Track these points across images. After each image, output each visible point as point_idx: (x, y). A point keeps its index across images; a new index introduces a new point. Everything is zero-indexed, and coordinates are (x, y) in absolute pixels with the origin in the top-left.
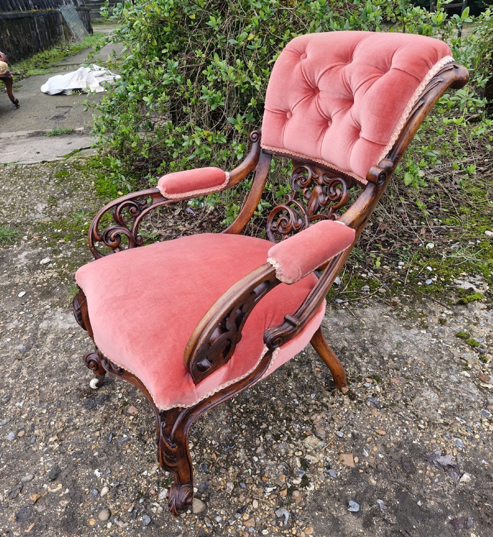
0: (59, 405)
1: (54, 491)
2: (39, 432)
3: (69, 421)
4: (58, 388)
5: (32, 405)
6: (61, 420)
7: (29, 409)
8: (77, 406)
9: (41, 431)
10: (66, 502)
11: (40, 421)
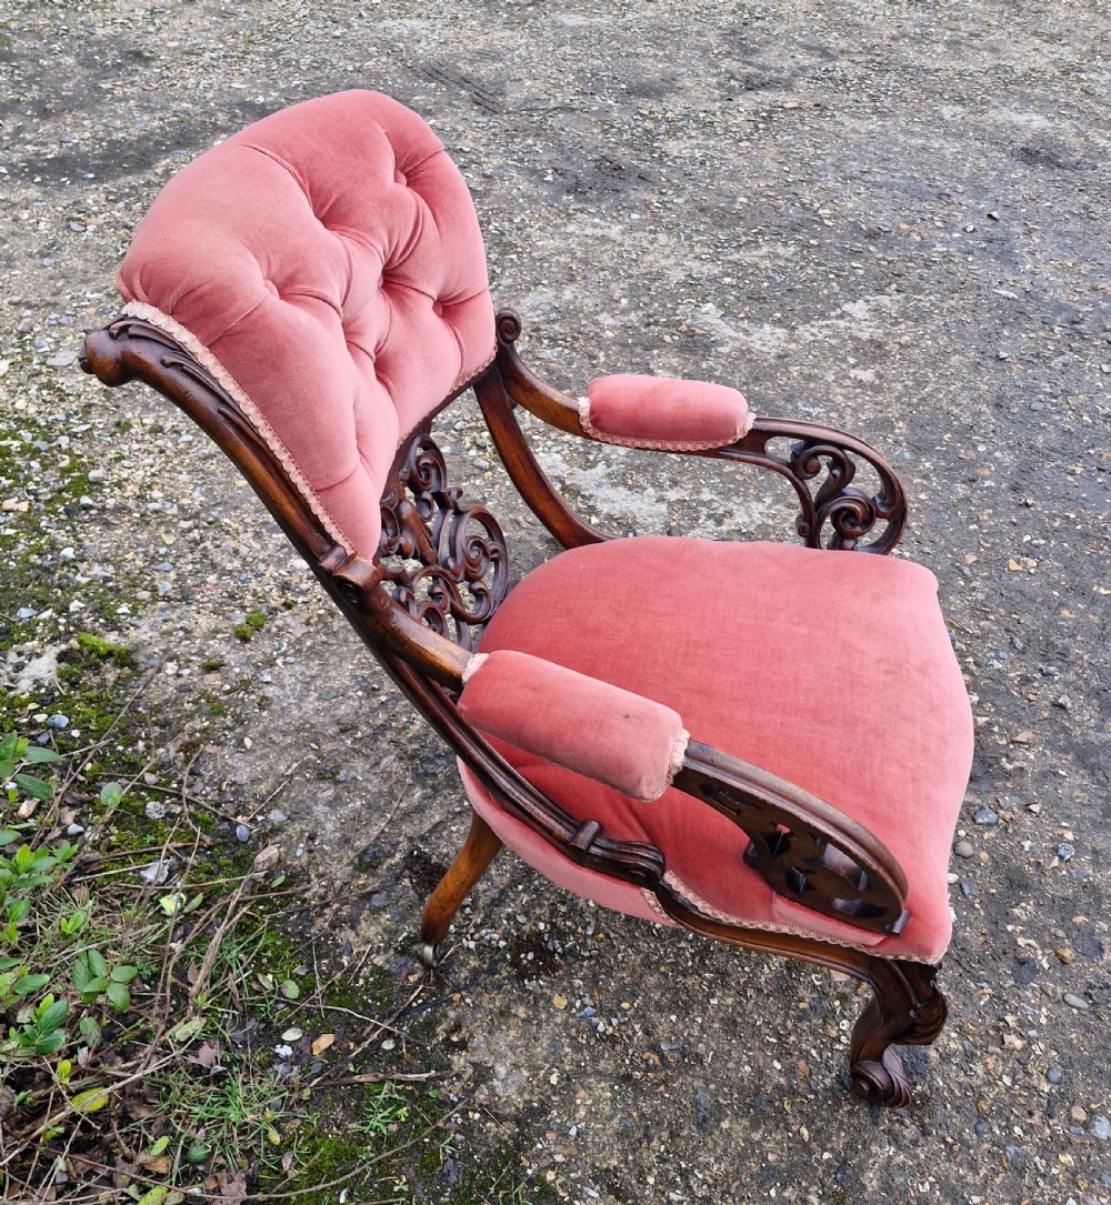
0: (982, 1117)
1: (1032, 942)
2: (1039, 1079)
3: (969, 1056)
4: (969, 1179)
5: (1043, 1176)
6: (988, 1072)
7: (1054, 1171)
8: (944, 1079)
9: (1035, 1083)
10: (1017, 911)
11: (1031, 1114)
